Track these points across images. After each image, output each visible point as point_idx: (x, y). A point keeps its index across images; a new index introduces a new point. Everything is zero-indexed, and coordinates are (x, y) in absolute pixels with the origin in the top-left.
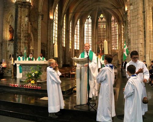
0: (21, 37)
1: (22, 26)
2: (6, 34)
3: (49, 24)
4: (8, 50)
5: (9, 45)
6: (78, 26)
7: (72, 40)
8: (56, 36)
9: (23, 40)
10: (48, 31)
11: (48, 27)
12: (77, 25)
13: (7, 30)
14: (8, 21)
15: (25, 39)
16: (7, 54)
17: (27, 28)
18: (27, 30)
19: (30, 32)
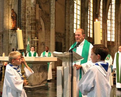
0: (26, 26)
1: (28, 10)
2: (7, 21)
3: (67, 7)
4: (10, 42)
5: (11, 35)
6: (114, 7)
7: (104, 28)
8: (79, 23)
9: (28, 28)
10: (65, 16)
11: (65, 11)
12: (111, 5)
13: (9, 15)
14: (10, 4)
15: (31, 27)
16: (9, 47)
17: (34, 13)
18: (34, 15)
19: (38, 19)
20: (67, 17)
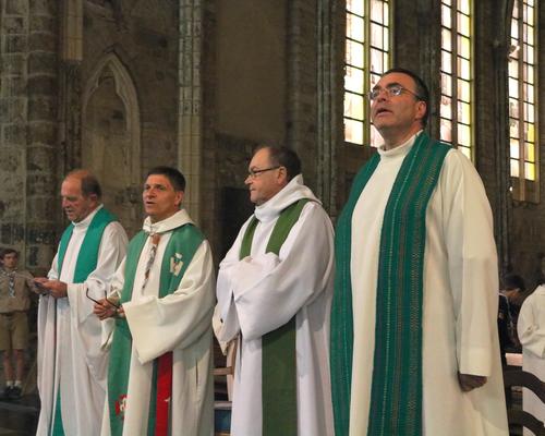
17: (40, 23)
18: (40, 35)
19: (80, 58)
20: (297, 59)
